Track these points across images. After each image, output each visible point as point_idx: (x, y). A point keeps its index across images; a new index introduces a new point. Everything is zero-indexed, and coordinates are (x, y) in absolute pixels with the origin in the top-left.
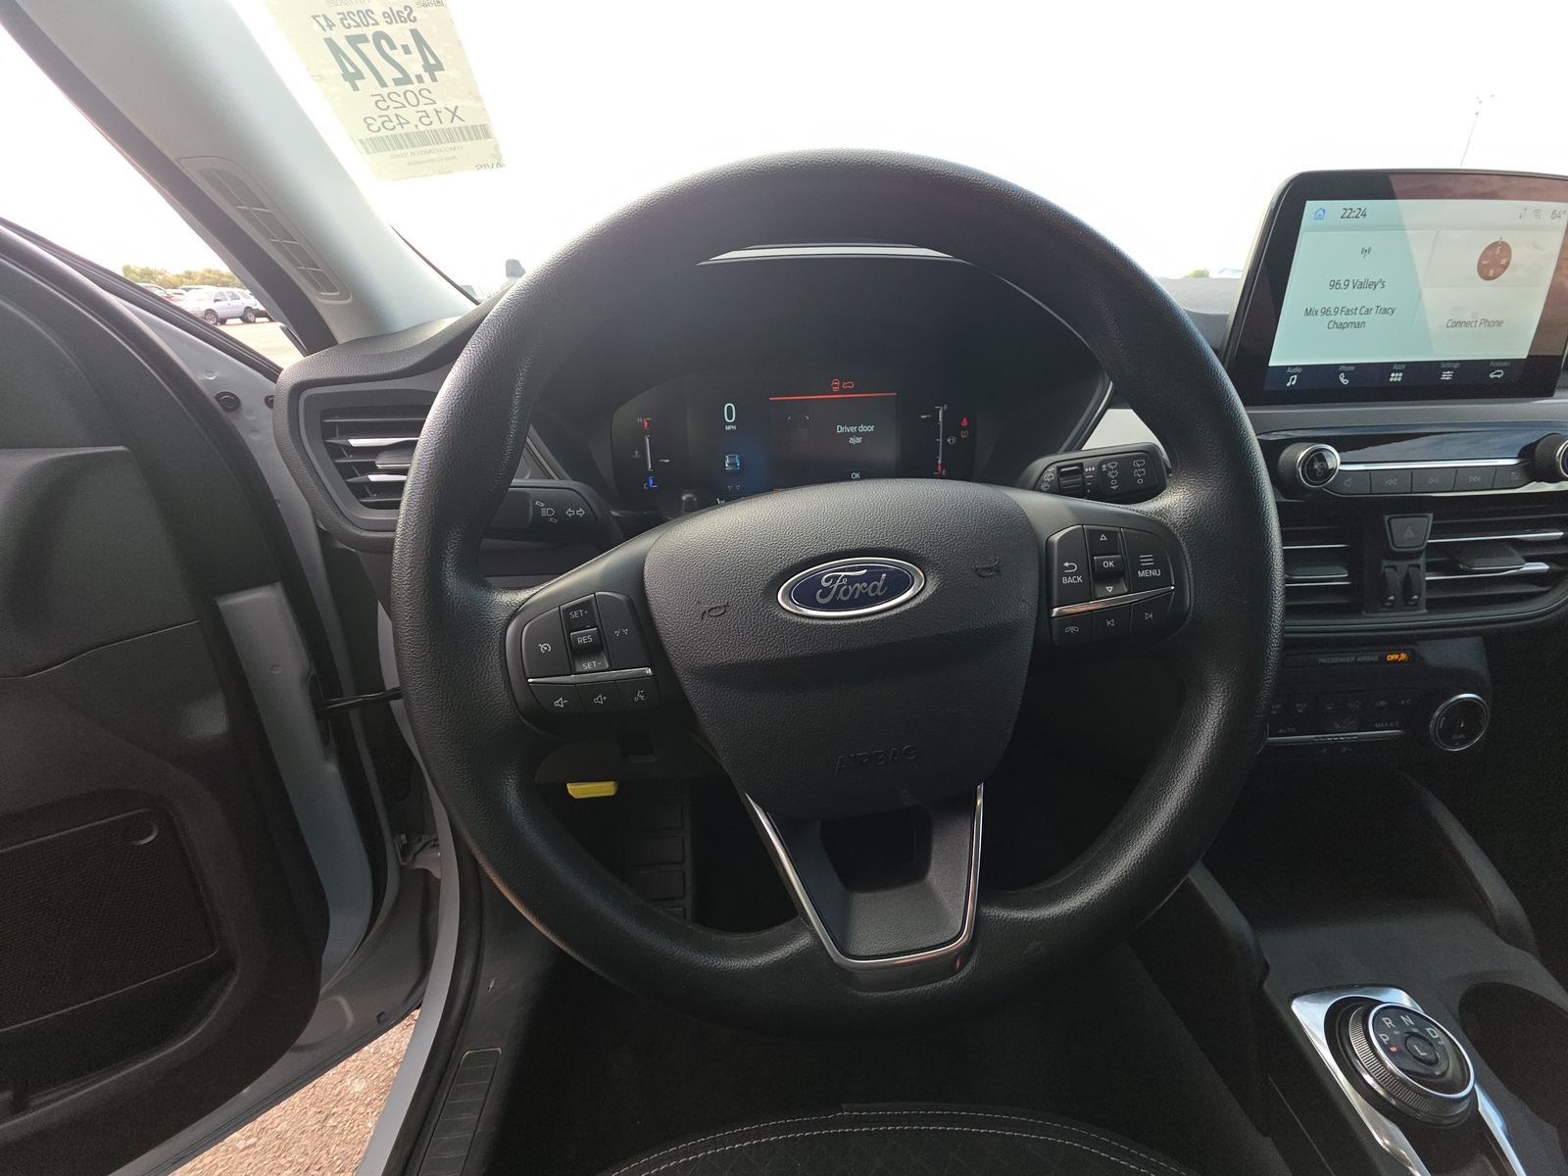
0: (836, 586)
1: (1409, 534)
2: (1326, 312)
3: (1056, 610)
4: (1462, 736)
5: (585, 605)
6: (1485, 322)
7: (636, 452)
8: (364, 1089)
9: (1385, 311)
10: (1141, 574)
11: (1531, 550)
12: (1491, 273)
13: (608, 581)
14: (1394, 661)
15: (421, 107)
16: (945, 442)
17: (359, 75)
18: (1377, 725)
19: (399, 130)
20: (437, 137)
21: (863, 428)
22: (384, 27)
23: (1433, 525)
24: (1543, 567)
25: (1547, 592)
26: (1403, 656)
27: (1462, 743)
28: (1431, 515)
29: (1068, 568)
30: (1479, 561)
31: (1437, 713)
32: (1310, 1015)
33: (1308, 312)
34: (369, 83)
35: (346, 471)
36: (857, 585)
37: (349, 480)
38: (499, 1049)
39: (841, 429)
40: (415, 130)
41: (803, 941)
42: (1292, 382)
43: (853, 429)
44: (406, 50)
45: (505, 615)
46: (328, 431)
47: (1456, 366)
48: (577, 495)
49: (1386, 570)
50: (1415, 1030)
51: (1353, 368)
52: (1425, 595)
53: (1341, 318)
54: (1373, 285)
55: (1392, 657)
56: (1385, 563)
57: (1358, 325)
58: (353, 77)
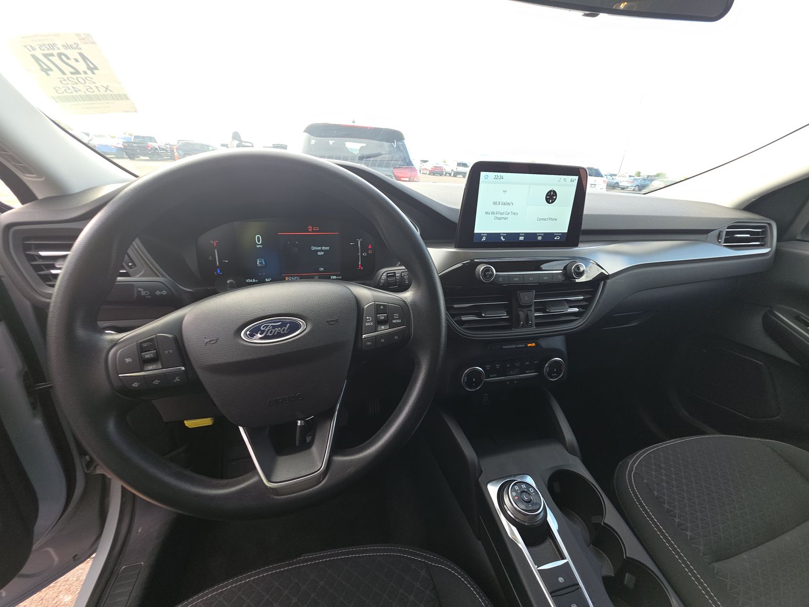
0: (267, 329)
1: (526, 298)
2: (493, 213)
3: (364, 336)
4: (555, 375)
5: (151, 340)
6: (550, 219)
7: (210, 257)
8: (71, 599)
9: (514, 214)
10: (394, 321)
11: (572, 304)
12: (551, 201)
13: (165, 329)
14: (530, 346)
15: (87, 84)
16: (362, 255)
17: (51, 70)
18: (527, 372)
19: (75, 93)
20: (98, 98)
21: (324, 248)
22: (63, 50)
23: (535, 295)
24: (576, 310)
25: (577, 320)
26: (534, 344)
27: (556, 378)
28: (534, 291)
29: (368, 319)
30: (553, 308)
31: (546, 365)
32: (493, 490)
33: (487, 213)
34: (56, 73)
35: (37, 268)
36: (276, 329)
37: (40, 273)
38: (142, 563)
39: (313, 248)
40: (84, 94)
41: (254, 480)
42: (484, 239)
43: (319, 248)
44: (76, 60)
45: (108, 346)
46: (27, 248)
47: (542, 235)
48: (163, 285)
49: (520, 312)
50: (525, 490)
51: (505, 234)
52: (534, 321)
53: (499, 216)
54: (509, 204)
55: (529, 345)
56: (519, 309)
57: (505, 219)
58: (47, 70)
